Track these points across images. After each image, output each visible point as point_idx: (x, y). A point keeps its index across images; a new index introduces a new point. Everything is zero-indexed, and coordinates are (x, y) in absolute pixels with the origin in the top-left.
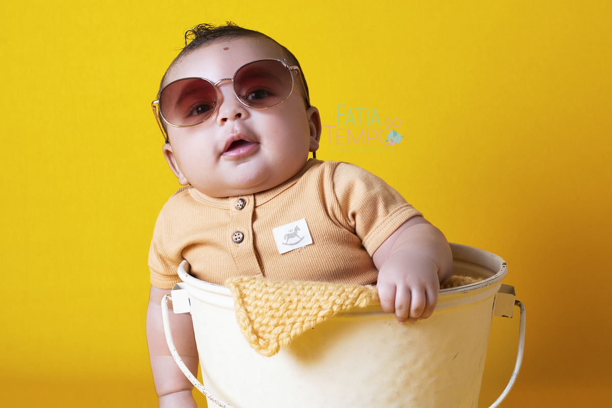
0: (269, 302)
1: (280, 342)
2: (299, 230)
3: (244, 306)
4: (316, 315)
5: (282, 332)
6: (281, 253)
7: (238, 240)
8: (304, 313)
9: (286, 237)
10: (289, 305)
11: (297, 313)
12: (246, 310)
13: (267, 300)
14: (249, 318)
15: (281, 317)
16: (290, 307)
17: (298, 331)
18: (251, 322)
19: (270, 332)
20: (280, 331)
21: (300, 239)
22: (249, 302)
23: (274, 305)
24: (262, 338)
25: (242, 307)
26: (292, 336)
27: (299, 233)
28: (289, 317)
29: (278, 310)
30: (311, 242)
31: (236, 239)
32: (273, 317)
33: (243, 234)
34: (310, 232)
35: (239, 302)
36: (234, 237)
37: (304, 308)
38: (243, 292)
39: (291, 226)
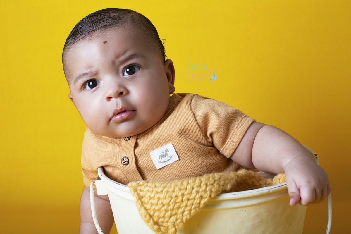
0: (161, 200)
1: (177, 227)
2: (168, 151)
3: (143, 205)
4: (200, 203)
5: (177, 220)
6: (157, 169)
7: (125, 163)
8: (190, 203)
9: (160, 158)
10: (176, 200)
11: (184, 204)
12: (145, 208)
13: (159, 199)
14: (149, 214)
15: (173, 209)
16: (177, 201)
17: (188, 217)
18: (151, 216)
19: (167, 222)
20: (175, 220)
21: (170, 158)
22: (146, 201)
23: (166, 202)
24: (162, 226)
25: (142, 207)
26: (184, 221)
27: (168, 153)
28: (178, 208)
29: (168, 205)
30: (178, 159)
31: (124, 162)
32: (166, 211)
33: (128, 159)
35: (139, 203)
36: (123, 161)
37: (188, 200)
38: (140, 194)
39: (162, 149)
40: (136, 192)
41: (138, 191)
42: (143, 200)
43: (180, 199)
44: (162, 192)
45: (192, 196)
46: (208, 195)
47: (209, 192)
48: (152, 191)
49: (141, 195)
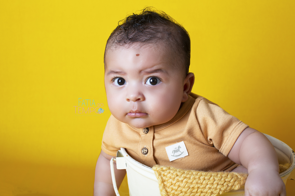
0: (180, 188)
2: (181, 148)
3: (165, 188)
6: (170, 161)
7: (145, 153)
9: (174, 152)
12: (166, 191)
16: (193, 191)
21: (181, 153)
22: (168, 185)
23: (184, 190)
25: (164, 189)
27: (180, 149)
29: (186, 193)
30: (188, 155)
31: (144, 152)
34: (187, 149)
35: (162, 185)
36: (143, 151)
38: (163, 178)
39: (176, 145)
40: (160, 176)
41: (162, 176)
42: (165, 183)
43: (195, 190)
44: (182, 181)
45: (205, 190)
46: (217, 193)
47: (218, 190)
48: (174, 178)
49: (164, 180)
